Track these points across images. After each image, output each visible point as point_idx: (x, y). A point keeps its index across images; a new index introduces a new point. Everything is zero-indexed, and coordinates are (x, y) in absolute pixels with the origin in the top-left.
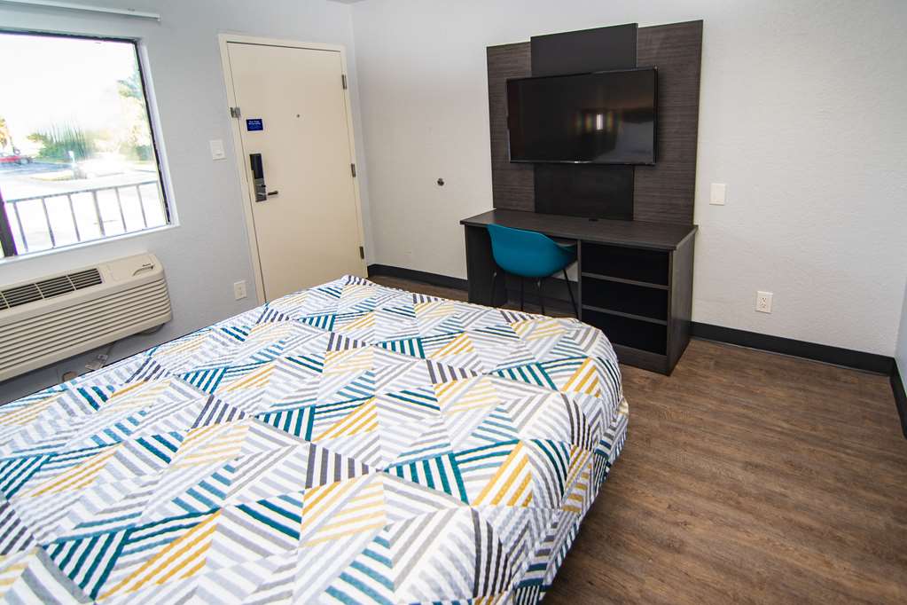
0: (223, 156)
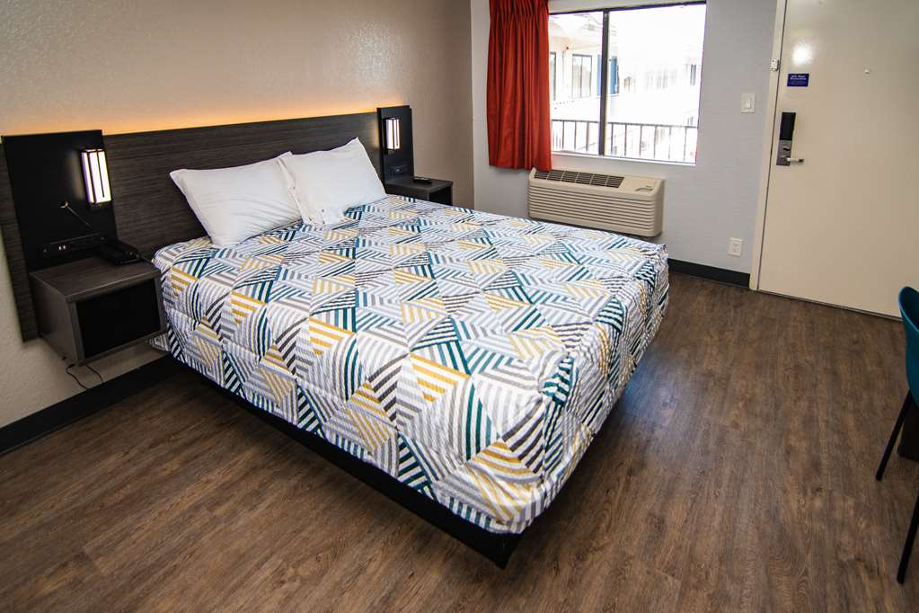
0: (751, 110)
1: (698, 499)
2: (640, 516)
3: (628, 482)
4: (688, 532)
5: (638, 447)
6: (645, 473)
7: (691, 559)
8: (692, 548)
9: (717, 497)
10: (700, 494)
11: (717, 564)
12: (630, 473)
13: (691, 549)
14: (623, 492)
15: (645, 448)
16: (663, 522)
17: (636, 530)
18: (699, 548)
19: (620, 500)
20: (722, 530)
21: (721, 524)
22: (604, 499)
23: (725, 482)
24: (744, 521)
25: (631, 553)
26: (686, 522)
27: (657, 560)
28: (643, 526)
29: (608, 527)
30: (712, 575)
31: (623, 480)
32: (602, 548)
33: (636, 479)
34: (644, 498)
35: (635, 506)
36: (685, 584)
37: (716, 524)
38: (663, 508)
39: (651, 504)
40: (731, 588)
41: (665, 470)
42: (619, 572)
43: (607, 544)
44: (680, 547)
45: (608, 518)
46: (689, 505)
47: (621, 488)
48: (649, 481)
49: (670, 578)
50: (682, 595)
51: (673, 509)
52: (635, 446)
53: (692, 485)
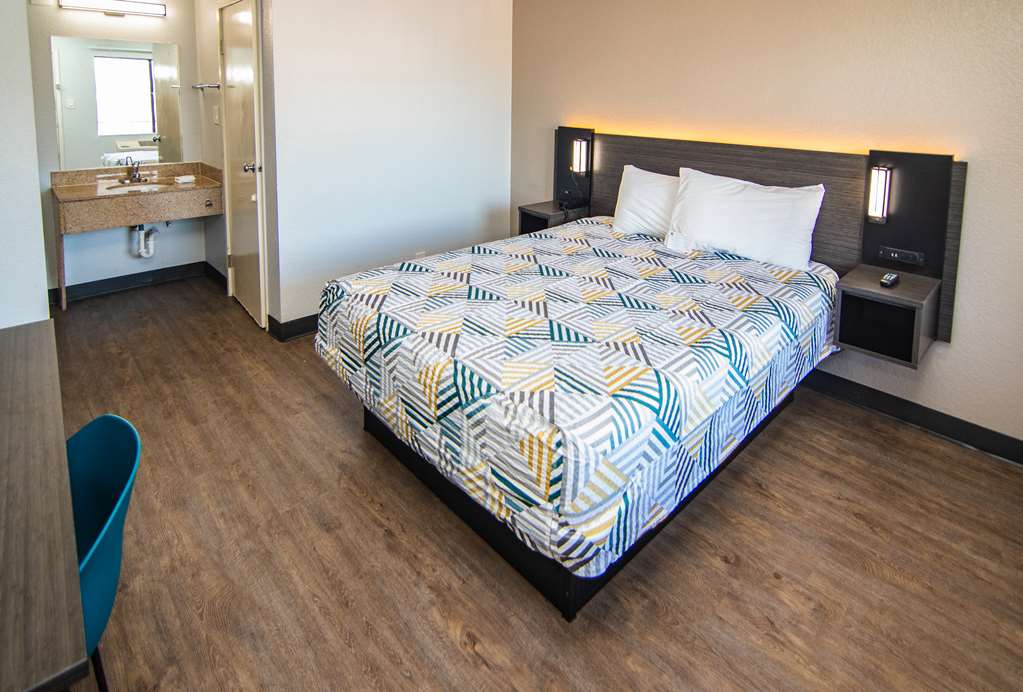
1: (324, 574)
2: (344, 516)
3: (381, 526)
4: (306, 544)
5: (415, 557)
6: (381, 545)
7: (287, 532)
8: (293, 539)
9: (314, 596)
10: (327, 581)
11: (269, 548)
12: (389, 533)
13: (293, 536)
14: (373, 515)
15: (411, 565)
16: (327, 531)
17: (335, 507)
18: (289, 543)
19: (367, 509)
20: (287, 574)
21: (291, 578)
22: (376, 499)
23: (321, 619)
24: (276, 602)
25: (322, 496)
26: (314, 549)
27: (306, 509)
28: (336, 515)
29: (351, 491)
30: (266, 538)
31: (386, 523)
32: (339, 480)
33: (381, 534)
34: (358, 530)
35: (355, 517)
36: (277, 516)
37: (294, 572)
38: (338, 538)
39: (349, 531)
40: (248, 544)
41: (373, 566)
42: (317, 482)
43: (339, 484)
44: (301, 529)
45: (358, 494)
46: (325, 562)
47: (379, 517)
48: (371, 544)
49: (288, 509)
50: (274, 510)
51: (332, 546)
52: (420, 556)
53: (341, 582)
